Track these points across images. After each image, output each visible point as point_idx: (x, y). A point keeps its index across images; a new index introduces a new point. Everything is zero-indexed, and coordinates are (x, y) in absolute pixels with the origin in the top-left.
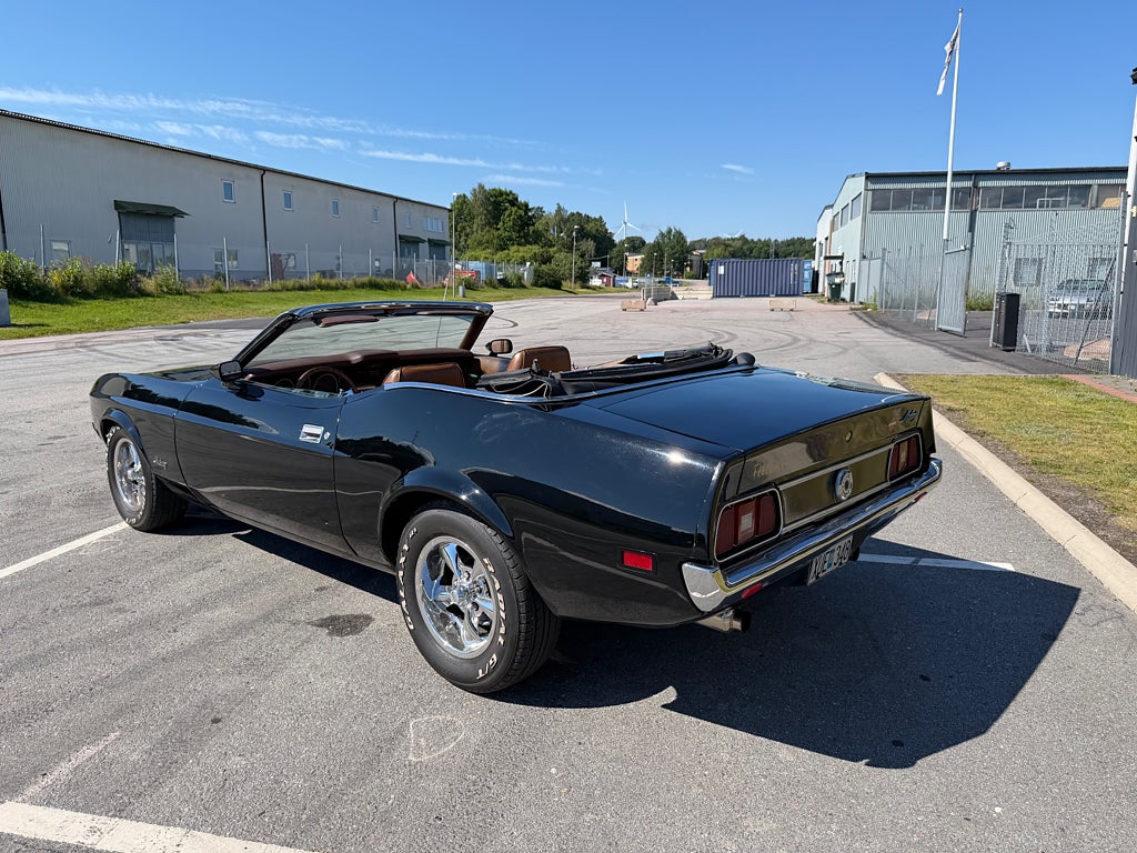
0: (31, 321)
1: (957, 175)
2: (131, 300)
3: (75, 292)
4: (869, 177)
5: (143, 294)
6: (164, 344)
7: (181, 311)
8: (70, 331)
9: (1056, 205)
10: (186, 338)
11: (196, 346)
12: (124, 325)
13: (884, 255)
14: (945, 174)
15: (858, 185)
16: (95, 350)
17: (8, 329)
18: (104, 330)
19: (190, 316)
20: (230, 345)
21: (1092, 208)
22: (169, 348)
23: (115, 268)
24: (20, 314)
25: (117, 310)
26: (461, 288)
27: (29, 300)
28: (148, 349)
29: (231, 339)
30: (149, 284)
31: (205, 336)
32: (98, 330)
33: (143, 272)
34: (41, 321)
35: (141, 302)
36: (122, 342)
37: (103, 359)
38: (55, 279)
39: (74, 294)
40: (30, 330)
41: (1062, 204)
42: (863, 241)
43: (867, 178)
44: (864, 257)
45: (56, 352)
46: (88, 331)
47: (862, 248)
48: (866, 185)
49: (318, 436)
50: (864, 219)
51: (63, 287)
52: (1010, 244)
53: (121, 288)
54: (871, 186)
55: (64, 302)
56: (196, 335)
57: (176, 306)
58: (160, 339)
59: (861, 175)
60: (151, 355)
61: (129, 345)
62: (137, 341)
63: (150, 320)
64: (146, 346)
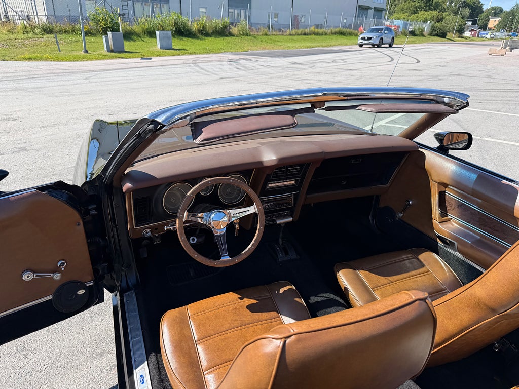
0: (181, 47)
2: (226, 38)
3: (204, 33)
5: (231, 35)
6: (230, 64)
7: (246, 45)
8: (195, 53)
10: (241, 61)
11: (244, 67)
12: (219, 51)
16: (198, 66)
17: (170, 51)
18: (210, 54)
19: (250, 48)
20: (259, 67)
22: (231, 67)
23: (219, 21)
24: (177, 43)
25: (219, 43)
27: (183, 36)
28: (221, 67)
29: (262, 63)
30: (235, 30)
31: (251, 60)
32: (208, 53)
33: (232, 24)
34: (184, 47)
35: (229, 39)
36: (212, 61)
37: (198, 72)
38: (195, 27)
39: (202, 34)
40: (178, 52)
45: (181, 66)
46: (203, 53)
51: (198, 30)
53: (222, 32)
55: (198, 38)
56: (246, 59)
57: (244, 42)
58: (230, 61)
60: (220, 70)
61: (214, 63)
62: (219, 61)
63: (231, 49)
64: (221, 64)
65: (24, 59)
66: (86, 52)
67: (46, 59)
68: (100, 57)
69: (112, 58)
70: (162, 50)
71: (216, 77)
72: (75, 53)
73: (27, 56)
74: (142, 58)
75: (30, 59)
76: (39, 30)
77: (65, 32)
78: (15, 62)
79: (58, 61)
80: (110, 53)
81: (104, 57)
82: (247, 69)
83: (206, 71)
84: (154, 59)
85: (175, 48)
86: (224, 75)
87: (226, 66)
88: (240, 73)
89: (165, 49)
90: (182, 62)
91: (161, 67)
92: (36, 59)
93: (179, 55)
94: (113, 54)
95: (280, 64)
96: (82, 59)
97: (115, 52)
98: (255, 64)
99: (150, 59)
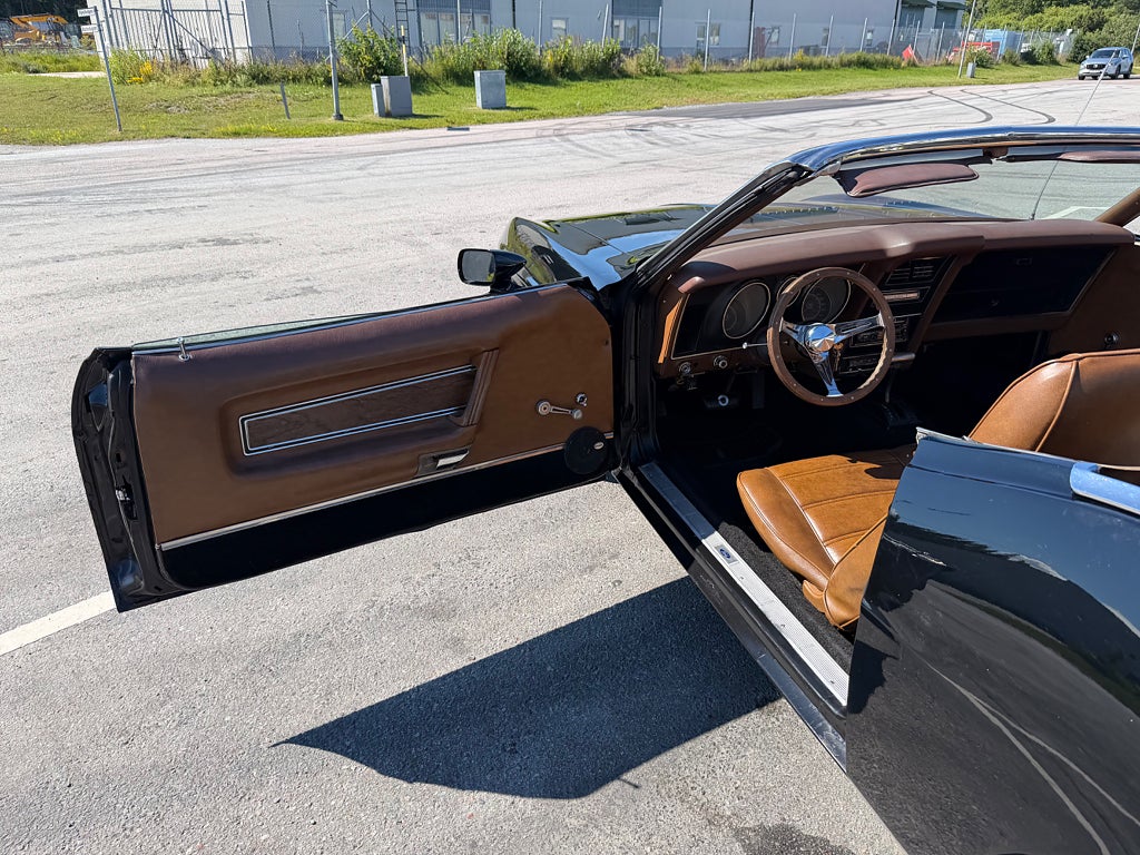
0: (523, 103)
2: (612, 81)
3: (566, 72)
5: (624, 75)
6: (633, 135)
7: (656, 94)
8: (553, 116)
10: (656, 129)
11: (663, 139)
12: (601, 109)
16: (569, 140)
17: (503, 111)
18: (582, 115)
19: (665, 100)
20: (696, 138)
22: (637, 140)
23: (598, 46)
24: (516, 95)
25: (598, 92)
26: (970, 65)
27: (525, 81)
28: (616, 141)
29: (700, 131)
30: (630, 64)
31: (674, 125)
32: (579, 114)
33: (625, 51)
34: (531, 104)
35: (620, 83)
36: (594, 130)
37: (571, 152)
38: (548, 61)
39: (563, 76)
40: (520, 113)
45: (534, 141)
46: (569, 116)
51: (556, 67)
53: (605, 70)
55: (555, 84)
56: (665, 124)
57: (654, 90)
58: (631, 128)
60: (617, 147)
61: (600, 134)
62: (608, 130)
63: (626, 104)
64: (615, 136)
65: (226, 135)
66: (340, 117)
67: (267, 134)
68: (368, 127)
69: (390, 128)
70: (486, 111)
71: (612, 161)
72: (317, 120)
73: (231, 128)
74: (450, 129)
75: (236, 134)
76: (244, 77)
77: (294, 80)
78: (210, 140)
79: (288, 136)
80: (384, 119)
81: (375, 128)
82: (670, 143)
83: (587, 149)
84: (474, 129)
85: (512, 106)
86: (626, 156)
87: (627, 140)
88: (658, 151)
89: (493, 109)
90: (533, 133)
91: (494, 145)
92: (247, 134)
93: (521, 120)
94: (390, 121)
95: (739, 133)
96: (333, 132)
97: (395, 117)
98: (687, 133)
99: (468, 129)
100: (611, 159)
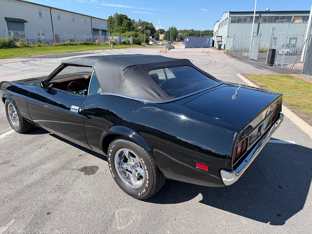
1: (257, 12)
4: (231, 13)
5: (16, 47)
6: (24, 63)
7: (28, 52)
9: (282, 22)
10: (30, 61)
11: (34, 64)
12: (11, 57)
13: (234, 36)
14: (253, 12)
15: (227, 15)
16: (2, 66)
18: (5, 59)
19: (32, 54)
20: (44, 64)
21: (292, 23)
22: (25, 65)
23: (7, 39)
25: (9, 52)
26: (112, 45)
28: (19, 65)
29: (44, 62)
30: (18, 44)
31: (36, 61)
32: (3, 58)
33: (15, 40)
35: (16, 49)
36: (11, 63)
37: (5, 69)
41: (284, 21)
42: (228, 32)
43: (230, 13)
44: (228, 37)
47: (228, 34)
48: (230, 15)
49: (77, 110)
50: (229, 25)
52: (273, 34)
53: (9, 45)
54: (231, 15)
56: (33, 60)
57: (27, 51)
58: (23, 62)
59: (228, 12)
60: (20, 67)
61: (13, 64)
62: (15, 62)
63: (19, 55)
64: (18, 64)
71: (19, 71)
82: (37, 65)
83: (10, 68)
86: (24, 69)
87: (22, 65)
88: (33, 67)
95: (56, 62)
98: (41, 62)
100: (19, 70)
